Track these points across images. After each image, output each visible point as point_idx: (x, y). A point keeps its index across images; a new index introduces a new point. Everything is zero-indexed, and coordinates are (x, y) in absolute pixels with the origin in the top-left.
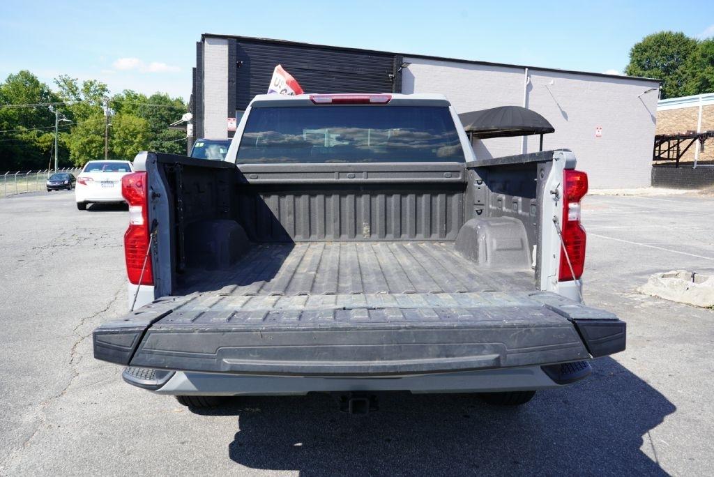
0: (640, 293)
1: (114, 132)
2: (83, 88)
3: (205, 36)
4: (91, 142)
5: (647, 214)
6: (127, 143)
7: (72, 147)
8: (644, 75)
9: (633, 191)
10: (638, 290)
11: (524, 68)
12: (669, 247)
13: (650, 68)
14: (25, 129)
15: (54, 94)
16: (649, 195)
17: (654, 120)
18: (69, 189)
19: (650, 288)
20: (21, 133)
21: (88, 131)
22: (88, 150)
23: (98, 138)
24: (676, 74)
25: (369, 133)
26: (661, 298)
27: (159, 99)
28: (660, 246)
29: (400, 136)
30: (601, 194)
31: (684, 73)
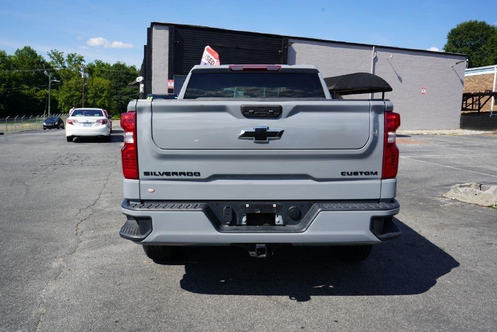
0: (445, 197)
1: (88, 89)
2: (67, 59)
3: (153, 24)
4: (72, 96)
5: (455, 147)
6: (97, 97)
7: (59, 99)
8: (457, 51)
9: (447, 132)
10: (444, 195)
11: (372, 46)
12: (467, 168)
13: (461, 46)
14: (27, 87)
15: (47, 63)
16: (458, 134)
17: (462, 82)
18: (58, 128)
19: (451, 194)
20: (25, 89)
21: (70, 89)
22: (71, 102)
23: (78, 93)
24: (480, 50)
25: (265, 90)
26: (458, 201)
27: (119, 67)
28: (462, 168)
29: (286, 92)
30: (424, 133)
31: (486, 50)
